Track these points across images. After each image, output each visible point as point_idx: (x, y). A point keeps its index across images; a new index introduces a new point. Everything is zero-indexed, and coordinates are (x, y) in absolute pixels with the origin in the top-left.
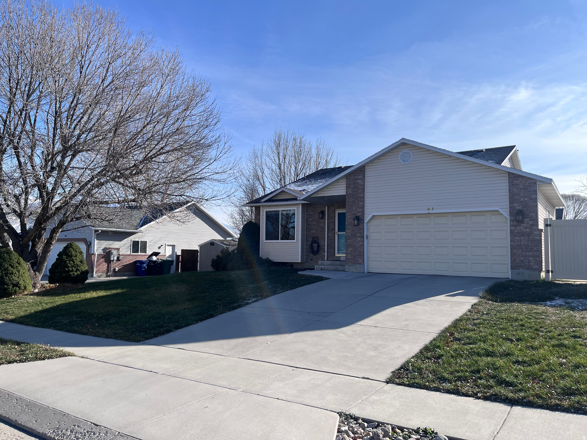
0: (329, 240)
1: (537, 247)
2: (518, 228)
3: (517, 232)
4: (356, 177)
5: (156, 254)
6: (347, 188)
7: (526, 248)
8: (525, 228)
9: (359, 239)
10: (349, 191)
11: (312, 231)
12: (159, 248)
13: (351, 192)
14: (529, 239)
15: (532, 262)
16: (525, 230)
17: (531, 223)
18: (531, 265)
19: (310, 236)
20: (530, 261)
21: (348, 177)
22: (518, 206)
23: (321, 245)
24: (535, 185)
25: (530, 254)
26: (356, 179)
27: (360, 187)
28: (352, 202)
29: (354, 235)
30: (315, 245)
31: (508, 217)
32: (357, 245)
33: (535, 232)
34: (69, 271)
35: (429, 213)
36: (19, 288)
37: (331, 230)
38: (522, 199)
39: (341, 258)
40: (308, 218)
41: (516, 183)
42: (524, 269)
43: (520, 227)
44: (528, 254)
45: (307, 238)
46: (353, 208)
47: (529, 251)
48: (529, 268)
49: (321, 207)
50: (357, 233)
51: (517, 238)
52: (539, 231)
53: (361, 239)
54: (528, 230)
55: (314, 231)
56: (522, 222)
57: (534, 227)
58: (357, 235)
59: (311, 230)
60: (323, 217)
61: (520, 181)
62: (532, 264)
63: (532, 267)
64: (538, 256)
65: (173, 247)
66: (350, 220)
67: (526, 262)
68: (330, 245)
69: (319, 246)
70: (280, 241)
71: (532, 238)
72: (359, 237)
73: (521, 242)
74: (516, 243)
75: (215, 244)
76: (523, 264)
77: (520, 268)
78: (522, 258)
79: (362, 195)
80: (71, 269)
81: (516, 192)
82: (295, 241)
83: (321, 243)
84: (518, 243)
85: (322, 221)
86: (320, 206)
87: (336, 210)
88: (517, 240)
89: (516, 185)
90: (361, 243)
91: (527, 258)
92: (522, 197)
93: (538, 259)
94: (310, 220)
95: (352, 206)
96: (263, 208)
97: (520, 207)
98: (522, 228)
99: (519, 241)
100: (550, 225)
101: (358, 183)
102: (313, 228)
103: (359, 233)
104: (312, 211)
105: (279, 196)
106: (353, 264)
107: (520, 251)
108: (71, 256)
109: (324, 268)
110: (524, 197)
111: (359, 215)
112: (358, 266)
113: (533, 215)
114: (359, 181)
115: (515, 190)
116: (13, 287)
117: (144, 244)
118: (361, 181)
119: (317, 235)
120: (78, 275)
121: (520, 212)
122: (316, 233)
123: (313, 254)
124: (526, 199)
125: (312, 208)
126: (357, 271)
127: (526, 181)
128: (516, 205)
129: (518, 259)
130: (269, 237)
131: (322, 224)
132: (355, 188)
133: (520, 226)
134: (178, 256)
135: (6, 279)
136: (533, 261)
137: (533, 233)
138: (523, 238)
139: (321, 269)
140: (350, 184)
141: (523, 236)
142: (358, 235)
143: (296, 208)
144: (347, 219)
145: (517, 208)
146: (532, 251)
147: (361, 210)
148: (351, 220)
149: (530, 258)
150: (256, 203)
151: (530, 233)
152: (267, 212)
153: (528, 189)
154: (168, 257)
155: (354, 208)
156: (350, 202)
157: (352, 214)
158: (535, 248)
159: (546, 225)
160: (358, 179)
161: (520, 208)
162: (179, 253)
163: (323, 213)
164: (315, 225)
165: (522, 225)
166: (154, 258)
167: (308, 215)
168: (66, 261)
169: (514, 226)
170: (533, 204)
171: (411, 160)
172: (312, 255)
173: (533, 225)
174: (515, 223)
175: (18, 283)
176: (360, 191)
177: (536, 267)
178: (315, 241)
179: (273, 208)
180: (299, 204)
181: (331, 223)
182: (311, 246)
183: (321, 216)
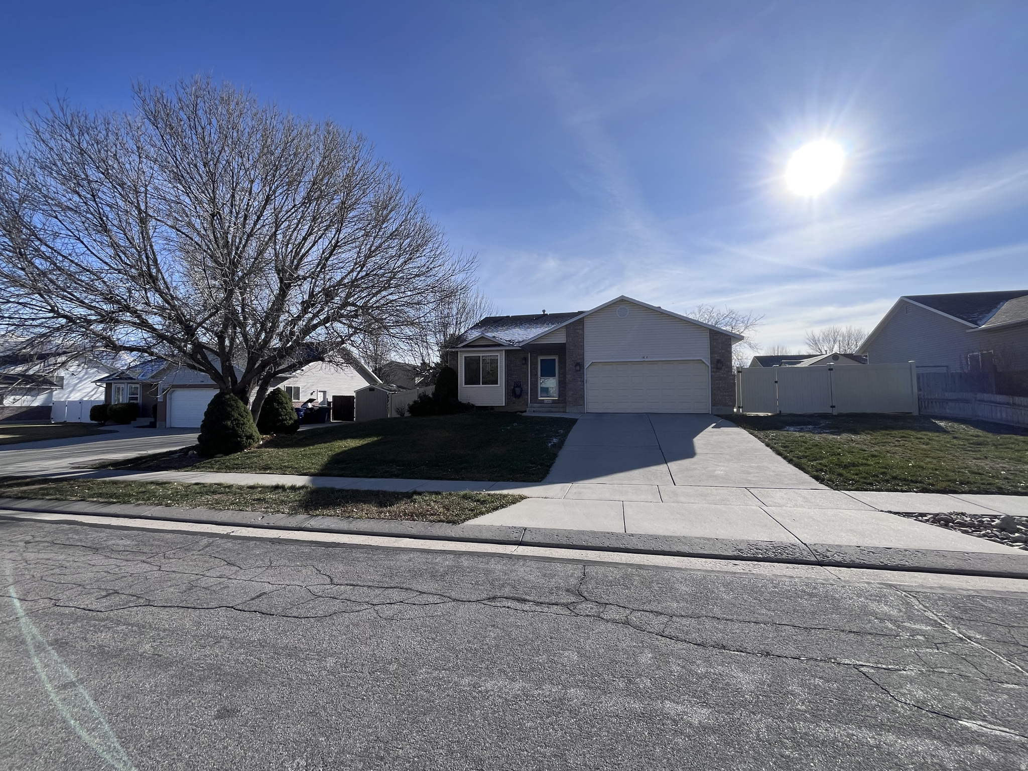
0: (532, 384)
1: (732, 389)
2: (718, 373)
3: (716, 377)
4: (576, 328)
5: (311, 401)
6: (567, 336)
7: (723, 389)
8: (723, 374)
10: (570, 338)
11: (514, 376)
12: (312, 394)
13: (572, 339)
14: (726, 382)
17: (727, 369)
18: (727, 404)
19: (512, 381)
20: (726, 399)
21: (568, 327)
22: (717, 357)
23: (523, 389)
24: (730, 340)
27: (580, 337)
28: (573, 349)
29: (574, 380)
31: (709, 365)
32: (578, 389)
33: (730, 377)
34: (283, 420)
35: (644, 361)
36: (253, 439)
37: (534, 375)
38: (720, 351)
39: (545, 400)
40: (509, 364)
41: (715, 337)
42: (723, 405)
44: (725, 394)
45: (509, 383)
46: (573, 355)
49: (522, 355)
50: (577, 378)
51: (717, 381)
52: (733, 376)
53: (580, 383)
54: (725, 375)
55: (516, 376)
56: (721, 369)
57: (729, 373)
58: (578, 380)
59: (512, 375)
60: (526, 363)
61: (718, 337)
65: (324, 392)
66: (571, 366)
67: (723, 400)
68: (532, 389)
69: (521, 391)
70: (481, 385)
71: (728, 381)
73: (720, 385)
74: (715, 386)
75: (376, 389)
76: (721, 402)
77: (720, 406)
78: (720, 398)
79: (581, 343)
80: (285, 418)
81: (716, 346)
82: (499, 385)
83: (524, 387)
84: (718, 386)
85: (525, 366)
86: (522, 353)
87: (538, 356)
89: (715, 340)
90: (581, 387)
91: (725, 397)
93: (732, 397)
94: (512, 365)
95: (572, 353)
96: (461, 353)
98: (720, 374)
99: (718, 383)
100: (741, 372)
102: (515, 373)
103: (580, 378)
104: (514, 357)
106: (574, 405)
107: (720, 392)
108: (282, 403)
110: (722, 349)
111: (579, 361)
112: (579, 407)
113: (729, 363)
114: (579, 332)
115: (715, 343)
116: (247, 439)
117: (298, 389)
118: (581, 331)
119: (519, 380)
120: (292, 424)
121: (719, 361)
122: (517, 378)
123: (515, 397)
124: (723, 351)
125: (514, 354)
126: (578, 412)
127: (722, 337)
128: (716, 355)
129: (717, 398)
130: (468, 381)
131: (524, 369)
132: (575, 337)
134: (329, 403)
135: (240, 431)
136: (728, 400)
137: (728, 378)
138: (721, 382)
139: (534, 411)
140: (571, 333)
141: (721, 380)
142: (580, 380)
143: (498, 354)
144: (569, 364)
146: (727, 392)
147: (580, 357)
149: (727, 397)
150: (452, 348)
151: (726, 378)
152: (465, 357)
154: (320, 404)
155: (575, 355)
156: (570, 350)
157: (573, 361)
158: (730, 390)
159: (739, 372)
160: (578, 329)
161: (719, 358)
162: (330, 400)
163: (526, 359)
164: (518, 370)
165: (720, 371)
166: (310, 405)
167: (509, 361)
168: (278, 409)
169: (714, 372)
170: (728, 355)
171: (627, 315)
172: (514, 399)
173: (729, 371)
174: (714, 370)
175: (252, 435)
176: (580, 340)
177: (731, 404)
178: (518, 385)
179: (473, 354)
180: (502, 350)
181: (534, 369)
182: (514, 390)
183: (524, 362)
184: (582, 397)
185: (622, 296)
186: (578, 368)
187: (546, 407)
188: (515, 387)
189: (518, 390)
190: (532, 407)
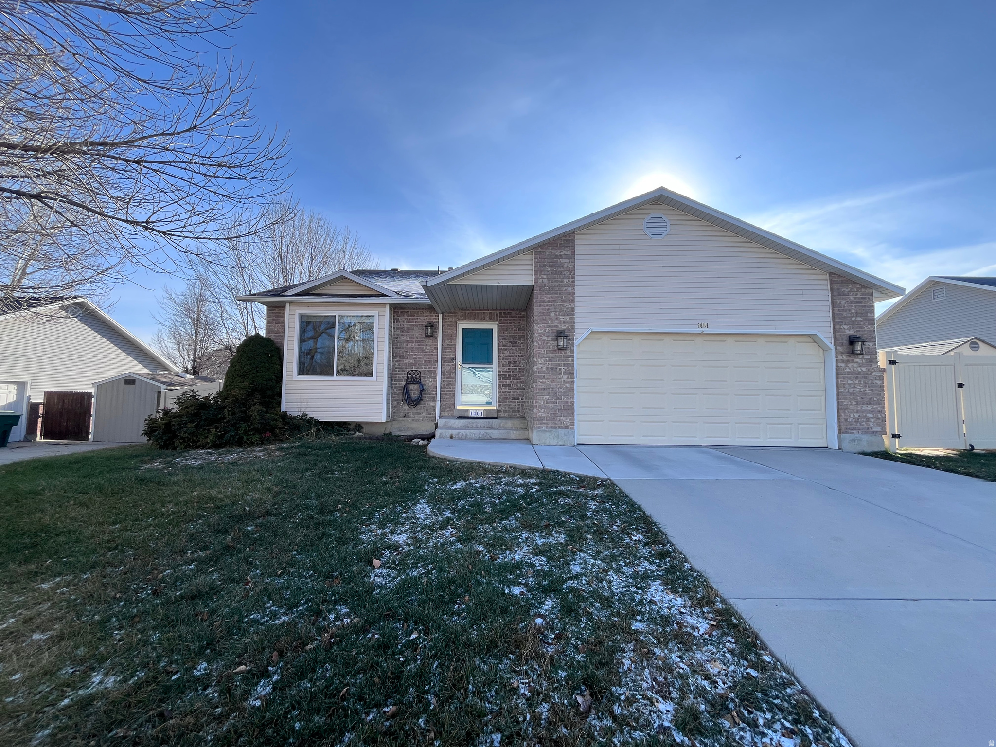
0: (444, 378)
1: (878, 398)
2: (850, 365)
3: (848, 372)
4: (557, 253)
6: (537, 272)
7: (862, 398)
8: (860, 365)
9: (565, 377)
10: (542, 278)
11: (407, 361)
13: (545, 281)
14: (866, 383)
15: (871, 422)
16: (859, 369)
17: (868, 357)
18: (869, 425)
19: (403, 371)
20: (868, 420)
21: (539, 250)
22: (848, 329)
23: (426, 387)
24: (871, 297)
25: (868, 408)
26: (557, 257)
27: (567, 273)
28: (549, 301)
29: (552, 369)
30: (414, 388)
31: (832, 347)
32: (561, 390)
33: (874, 373)
35: (702, 334)
37: (448, 360)
38: (853, 319)
39: (471, 411)
40: (398, 335)
41: (844, 291)
42: (860, 432)
43: (853, 364)
44: (865, 407)
45: (396, 374)
46: (549, 314)
47: (867, 404)
48: (868, 431)
49: (427, 316)
50: (559, 365)
51: (850, 382)
52: (880, 371)
53: (568, 378)
54: (864, 369)
55: (411, 361)
57: (873, 365)
58: (560, 369)
59: (404, 358)
60: (434, 336)
61: (849, 289)
62: (871, 424)
63: (872, 429)
64: (880, 412)
65: (21, 385)
66: (543, 338)
67: (863, 421)
68: (445, 387)
69: (422, 390)
70: (335, 378)
71: (870, 382)
72: (565, 373)
73: (855, 389)
74: (847, 391)
75: (136, 381)
76: (858, 424)
77: (855, 432)
78: (857, 416)
79: (570, 289)
81: (844, 307)
82: (374, 378)
83: (428, 383)
84: (851, 391)
85: (430, 341)
86: (425, 314)
87: (458, 323)
88: (849, 385)
89: (844, 294)
90: (568, 385)
91: (864, 415)
92: (854, 316)
93: (880, 417)
94: (403, 338)
95: (548, 309)
96: (292, 308)
97: (851, 330)
98: (856, 365)
99: (852, 386)
100: (895, 362)
101: (561, 265)
102: (409, 355)
103: (564, 365)
104: (408, 322)
105: (327, 287)
106: (552, 428)
107: (854, 403)
109: (458, 434)
110: (857, 314)
111: (563, 328)
112: (562, 432)
113: (871, 344)
114: (563, 261)
115: (843, 302)
118: (567, 261)
119: (418, 368)
122: (415, 365)
123: (409, 404)
124: (859, 319)
125: (408, 316)
126: (561, 443)
127: (858, 290)
128: (846, 327)
129: (852, 416)
130: (304, 369)
131: (428, 348)
132: (556, 273)
133: (853, 361)
134: (34, 407)
136: (872, 420)
137: (871, 374)
138: (857, 382)
139: (452, 437)
140: (545, 265)
141: (857, 378)
142: (563, 370)
143: (376, 314)
144: (536, 335)
145: (847, 331)
146: (870, 404)
147: (568, 318)
148: (545, 338)
149: (868, 415)
150: (272, 295)
151: (867, 374)
152: (302, 316)
153: (861, 302)
155: (553, 314)
156: (544, 301)
157: (549, 326)
158: (875, 399)
159: (890, 362)
160: (561, 257)
161: (851, 332)
162: (39, 399)
163: (432, 326)
164: (413, 348)
165: (855, 360)
167: (398, 328)
169: (843, 362)
170: (869, 327)
171: (666, 232)
172: (406, 407)
173: (871, 361)
174: (844, 356)
176: (566, 281)
177: (878, 429)
178: (414, 379)
179: (318, 310)
180: (384, 305)
181: (449, 346)
182: (406, 391)
183: (429, 331)
184: (569, 409)
185: (662, 189)
186: (562, 343)
187: (477, 428)
188: (408, 383)
189: (414, 389)
190: (446, 427)
